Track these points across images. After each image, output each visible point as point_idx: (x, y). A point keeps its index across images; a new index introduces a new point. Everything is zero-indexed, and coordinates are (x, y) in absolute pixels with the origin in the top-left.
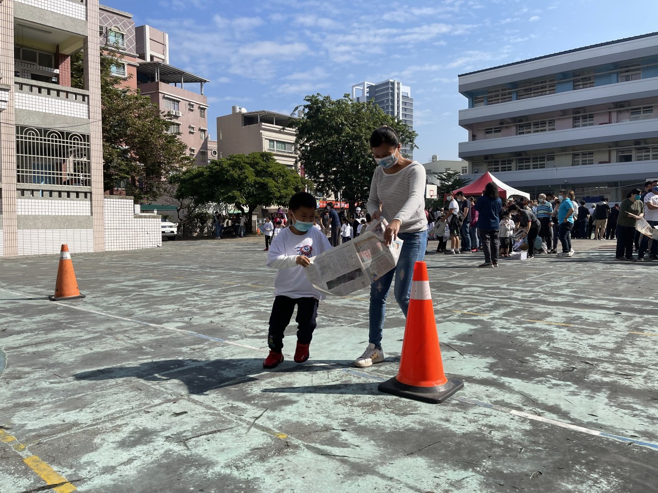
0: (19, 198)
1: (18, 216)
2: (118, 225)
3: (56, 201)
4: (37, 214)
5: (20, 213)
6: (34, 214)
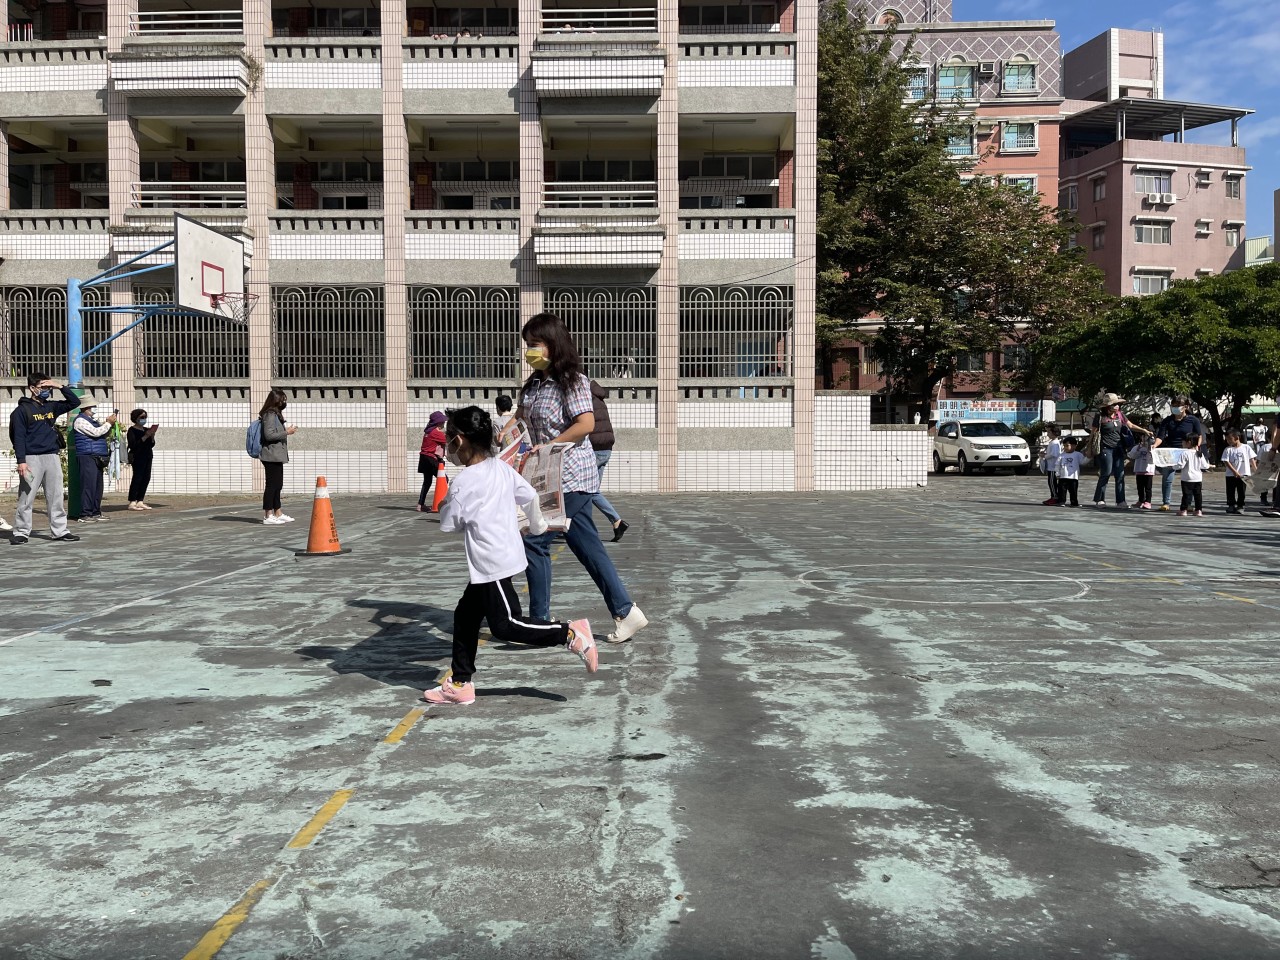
0: (682, 402)
1: (679, 429)
2: (839, 443)
3: (737, 405)
5: (682, 425)
6: (702, 425)
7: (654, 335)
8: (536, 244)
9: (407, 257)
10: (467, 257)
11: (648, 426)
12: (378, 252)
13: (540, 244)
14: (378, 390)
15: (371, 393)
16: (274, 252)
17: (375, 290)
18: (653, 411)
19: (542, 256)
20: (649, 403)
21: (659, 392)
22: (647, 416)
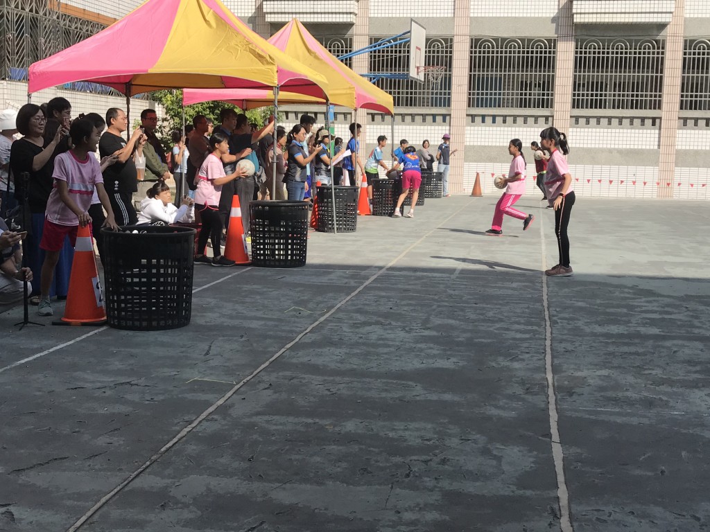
0: (681, 129)
1: (677, 151)
4: (700, 148)
5: (680, 148)
6: (696, 148)
7: (661, 77)
8: (574, 6)
9: (472, 15)
10: (517, 15)
11: (652, 147)
12: (450, 11)
13: (577, 6)
14: (444, 116)
15: (439, 119)
16: (372, 11)
17: (446, 40)
18: (657, 136)
19: (579, 16)
20: (655, 129)
21: (663, 121)
22: (652, 139)
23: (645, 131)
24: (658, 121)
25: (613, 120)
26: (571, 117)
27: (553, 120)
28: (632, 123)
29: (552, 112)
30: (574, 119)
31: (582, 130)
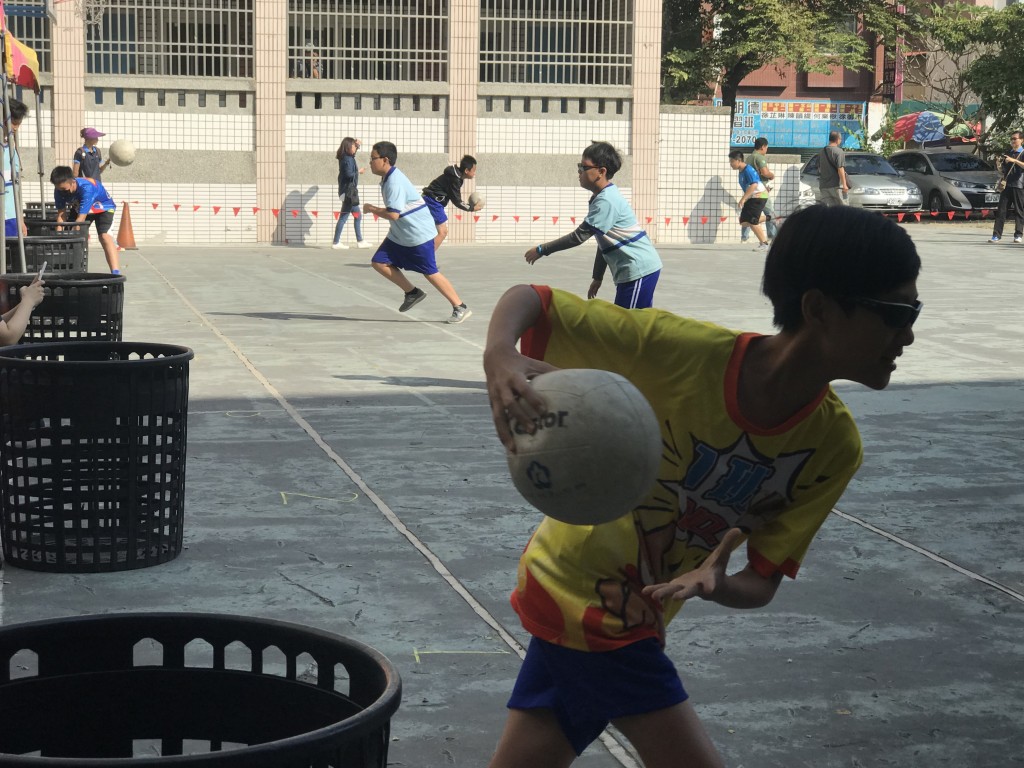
0: (482, 117)
2: (689, 179)
3: (556, 122)
7: (445, 22)
20: (437, 117)
21: (451, 102)
22: (434, 136)
23: (421, 120)
24: (442, 102)
25: (363, 99)
26: (288, 93)
27: (255, 99)
28: (397, 106)
29: (252, 84)
30: (293, 98)
31: (309, 118)
